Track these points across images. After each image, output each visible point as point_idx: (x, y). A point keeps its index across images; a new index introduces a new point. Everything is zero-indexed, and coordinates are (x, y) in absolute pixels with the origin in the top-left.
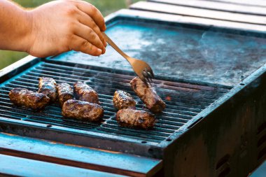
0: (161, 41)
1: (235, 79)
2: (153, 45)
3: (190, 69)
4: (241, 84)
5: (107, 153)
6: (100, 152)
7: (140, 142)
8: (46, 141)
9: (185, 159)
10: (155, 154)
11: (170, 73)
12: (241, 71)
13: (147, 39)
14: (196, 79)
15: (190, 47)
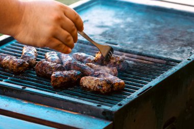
0: (129, 20)
1: (184, 55)
2: (122, 23)
3: (149, 44)
4: (188, 59)
5: (68, 113)
6: (63, 112)
7: (95, 105)
8: (20, 100)
9: (135, 121)
10: (107, 116)
11: (132, 47)
12: (191, 48)
13: (119, 18)
14: (152, 53)
15: (152, 25)
